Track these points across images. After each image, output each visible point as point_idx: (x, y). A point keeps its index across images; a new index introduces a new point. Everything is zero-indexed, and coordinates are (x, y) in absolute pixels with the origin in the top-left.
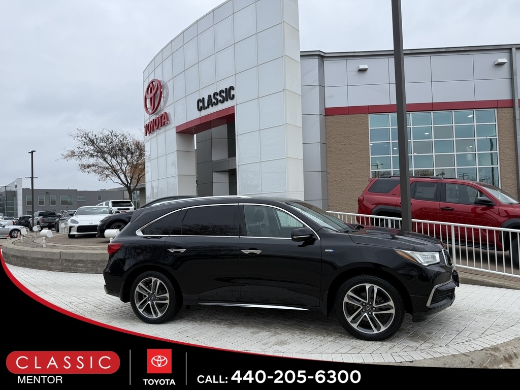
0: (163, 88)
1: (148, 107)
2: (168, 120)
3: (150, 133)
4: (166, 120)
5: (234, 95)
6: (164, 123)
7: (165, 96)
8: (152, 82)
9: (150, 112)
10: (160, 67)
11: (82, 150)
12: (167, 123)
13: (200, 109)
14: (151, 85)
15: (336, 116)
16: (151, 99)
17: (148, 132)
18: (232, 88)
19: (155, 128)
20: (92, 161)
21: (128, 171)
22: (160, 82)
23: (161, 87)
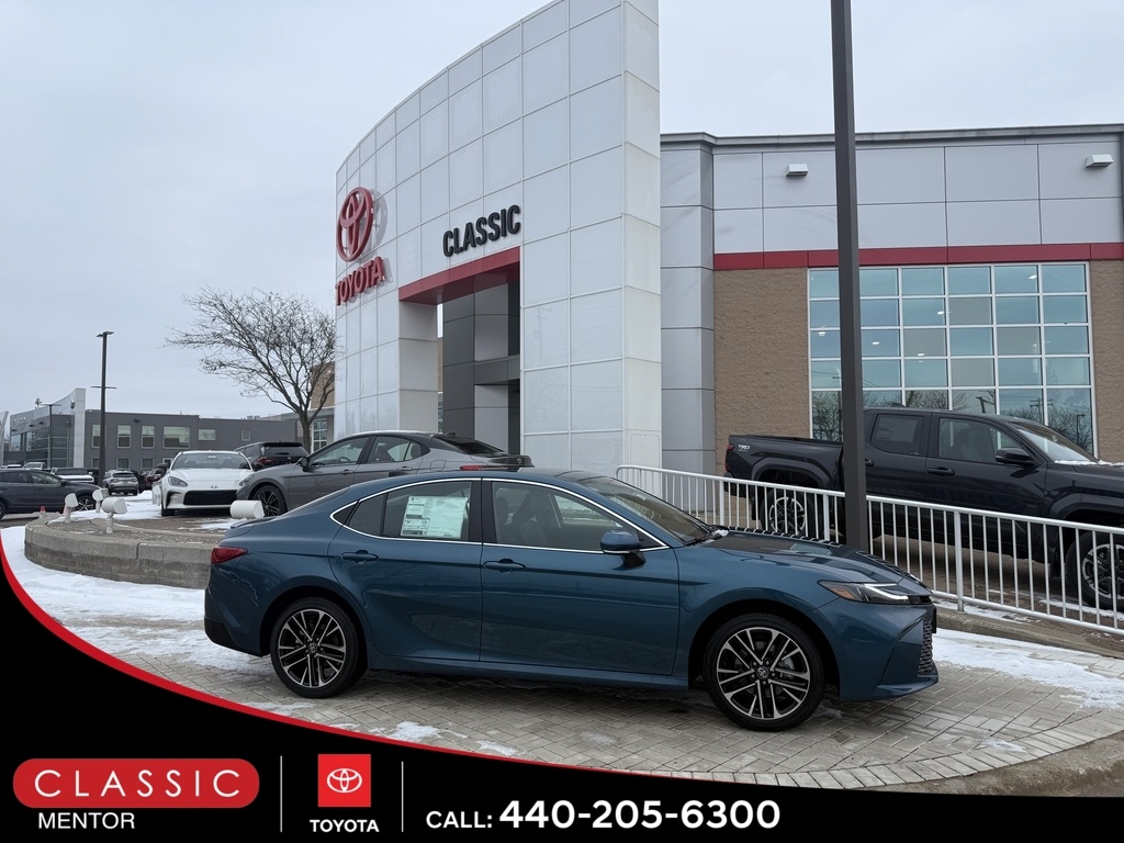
0: (375, 206)
1: (344, 245)
2: (383, 273)
3: (346, 301)
4: (379, 274)
5: (518, 225)
6: (376, 279)
7: (379, 223)
8: (354, 194)
9: (349, 254)
10: (371, 163)
11: (209, 331)
12: (382, 281)
13: (449, 252)
14: (352, 201)
15: (737, 272)
16: (351, 228)
17: (343, 299)
18: (515, 209)
19: (357, 290)
20: (229, 354)
21: (302, 379)
22: (369, 194)
23: (371, 206)
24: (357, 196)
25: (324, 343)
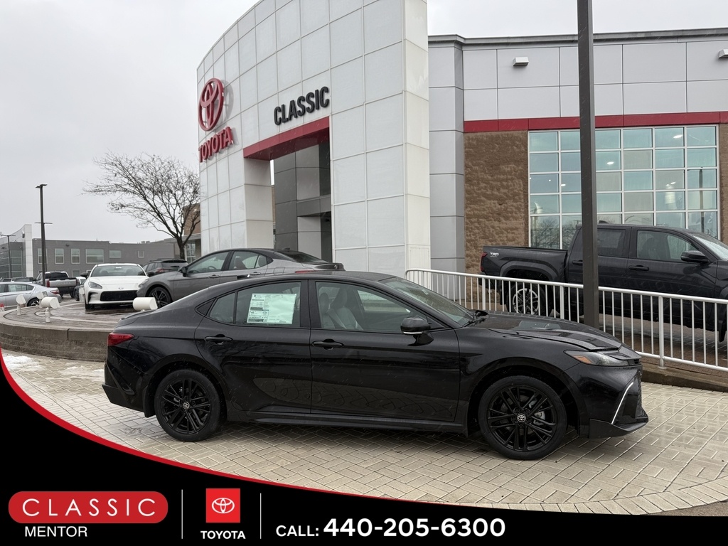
0: (225, 91)
1: (204, 120)
2: (232, 138)
3: (206, 159)
4: (229, 139)
5: (328, 101)
6: (227, 143)
7: (228, 103)
8: (210, 83)
9: (207, 126)
10: (222, 60)
11: (112, 183)
12: (231, 144)
13: (278, 122)
14: (208, 88)
15: (480, 134)
16: (208, 107)
17: (204, 157)
18: (325, 90)
19: (214, 150)
20: (127, 199)
21: (177, 215)
22: (220, 83)
23: (222, 91)
24: (212, 84)
25: (192, 190)
